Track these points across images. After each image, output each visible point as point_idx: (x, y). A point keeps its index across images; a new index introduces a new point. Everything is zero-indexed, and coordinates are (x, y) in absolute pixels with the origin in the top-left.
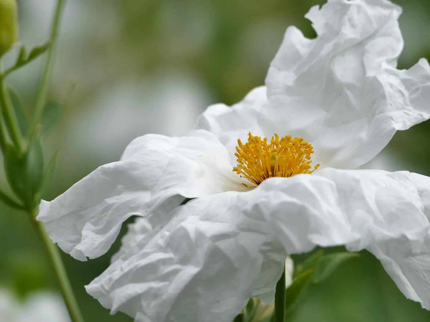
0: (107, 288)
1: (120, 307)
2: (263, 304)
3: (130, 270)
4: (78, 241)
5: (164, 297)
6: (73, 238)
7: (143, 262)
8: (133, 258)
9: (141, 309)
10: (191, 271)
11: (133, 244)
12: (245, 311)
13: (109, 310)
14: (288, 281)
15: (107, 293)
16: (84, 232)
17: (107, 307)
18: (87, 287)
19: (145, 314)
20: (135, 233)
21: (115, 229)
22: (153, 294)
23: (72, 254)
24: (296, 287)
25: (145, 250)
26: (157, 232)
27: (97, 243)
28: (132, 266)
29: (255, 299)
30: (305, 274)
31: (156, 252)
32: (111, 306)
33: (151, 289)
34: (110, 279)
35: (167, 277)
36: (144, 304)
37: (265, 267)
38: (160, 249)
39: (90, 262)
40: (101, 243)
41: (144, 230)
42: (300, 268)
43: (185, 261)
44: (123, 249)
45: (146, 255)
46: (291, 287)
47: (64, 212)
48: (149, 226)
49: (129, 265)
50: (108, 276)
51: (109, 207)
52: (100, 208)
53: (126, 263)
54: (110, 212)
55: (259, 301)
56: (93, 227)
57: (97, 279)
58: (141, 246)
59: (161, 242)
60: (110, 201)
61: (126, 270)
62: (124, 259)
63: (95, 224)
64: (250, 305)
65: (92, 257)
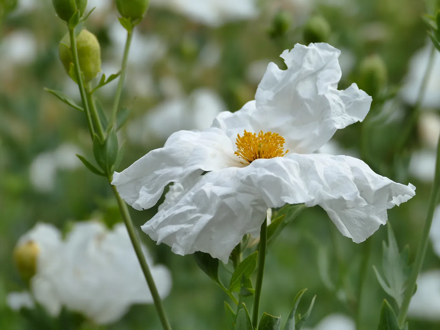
0: (155, 228)
1: (163, 240)
2: (252, 237)
3: (169, 216)
4: (137, 198)
5: (190, 234)
6: (135, 195)
7: (177, 212)
8: (171, 209)
9: (175, 241)
10: (207, 217)
11: (172, 199)
12: (242, 241)
13: (156, 242)
14: (269, 222)
15: (154, 231)
16: (141, 192)
17: (155, 240)
18: (142, 227)
19: (178, 244)
20: (173, 191)
21: (160, 191)
22: (184, 232)
23: (133, 206)
24: (273, 226)
25: (179, 204)
26: (186, 192)
27: (149, 199)
28: (170, 214)
29: (248, 235)
30: (279, 218)
31: (186, 205)
32: (157, 239)
33: (182, 228)
34: (157, 222)
35: (193, 221)
36: (178, 238)
37: (254, 215)
38: (188, 203)
39: (144, 211)
40: (151, 199)
41: (179, 190)
42: (276, 213)
43: (203, 211)
44: (165, 201)
45: (179, 207)
46: (270, 226)
47: (129, 179)
48: (182, 187)
49: (168, 213)
50: (155, 220)
51: (157, 176)
52: (151, 177)
53: (167, 211)
54: (157, 180)
55: (250, 235)
56: (147, 189)
57: (148, 222)
58: (176, 201)
59: (189, 199)
60: (157, 172)
61: (166, 217)
62: (166, 210)
63: (148, 187)
64: (245, 238)
65: (146, 208)
